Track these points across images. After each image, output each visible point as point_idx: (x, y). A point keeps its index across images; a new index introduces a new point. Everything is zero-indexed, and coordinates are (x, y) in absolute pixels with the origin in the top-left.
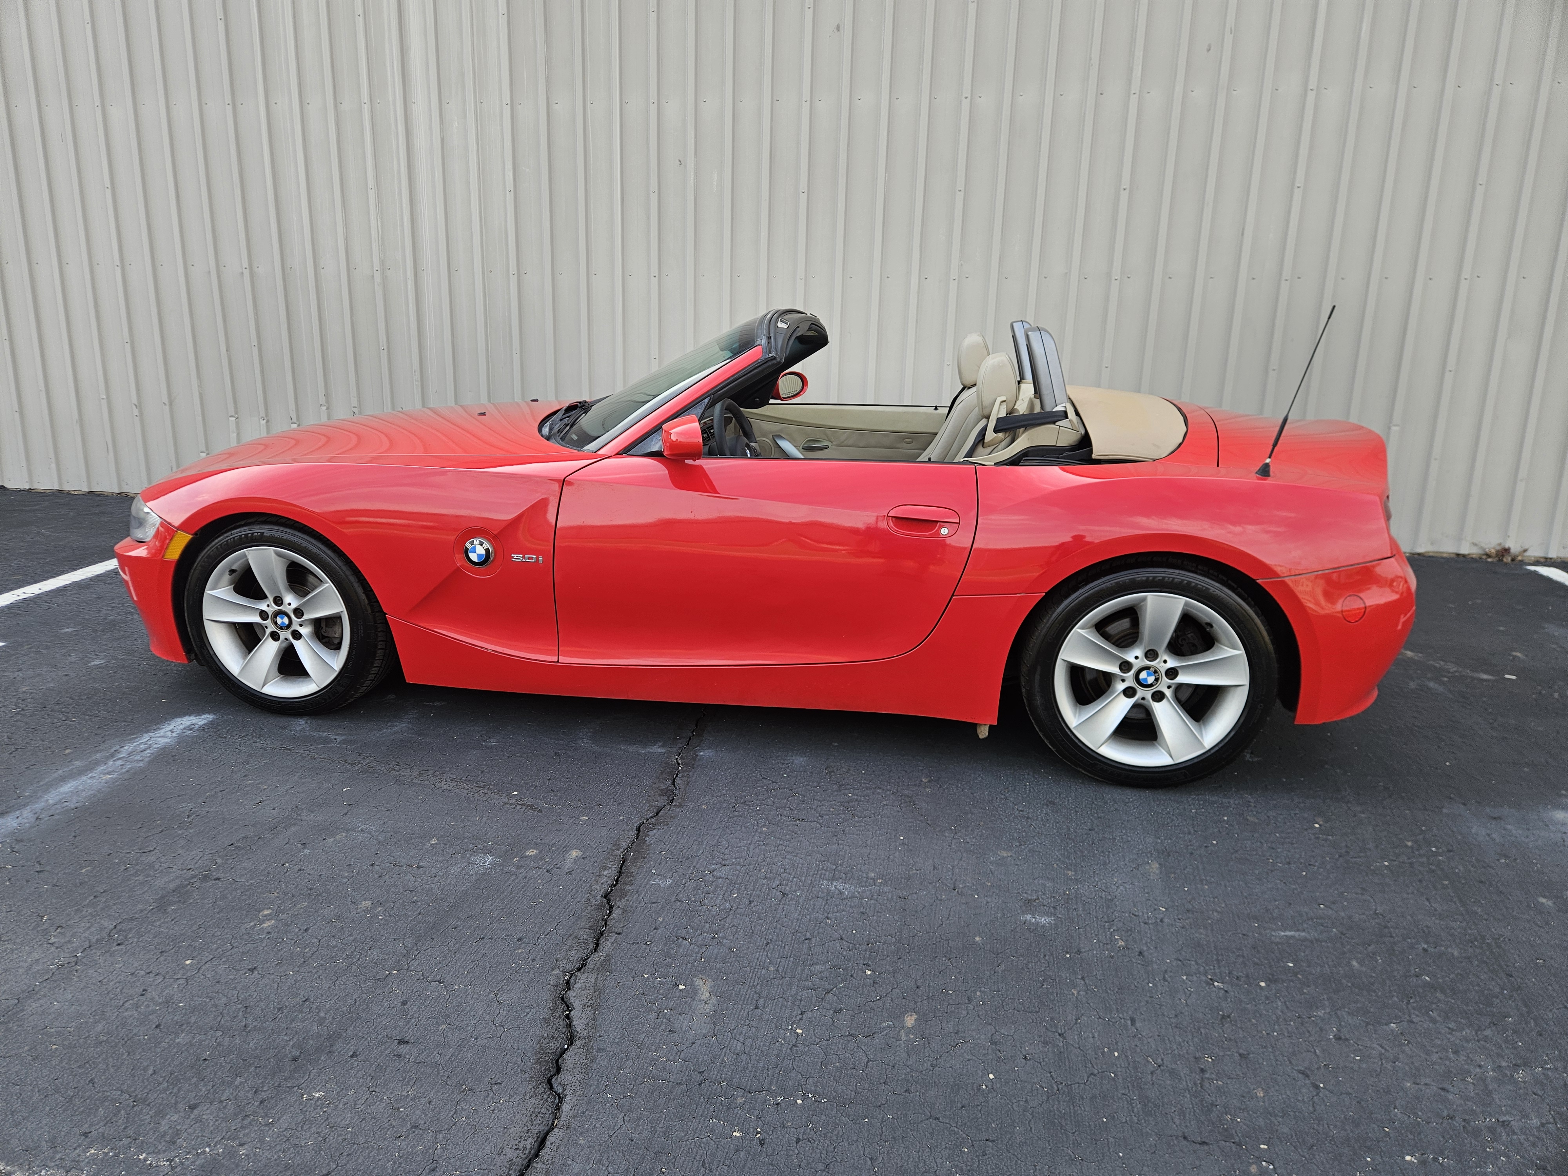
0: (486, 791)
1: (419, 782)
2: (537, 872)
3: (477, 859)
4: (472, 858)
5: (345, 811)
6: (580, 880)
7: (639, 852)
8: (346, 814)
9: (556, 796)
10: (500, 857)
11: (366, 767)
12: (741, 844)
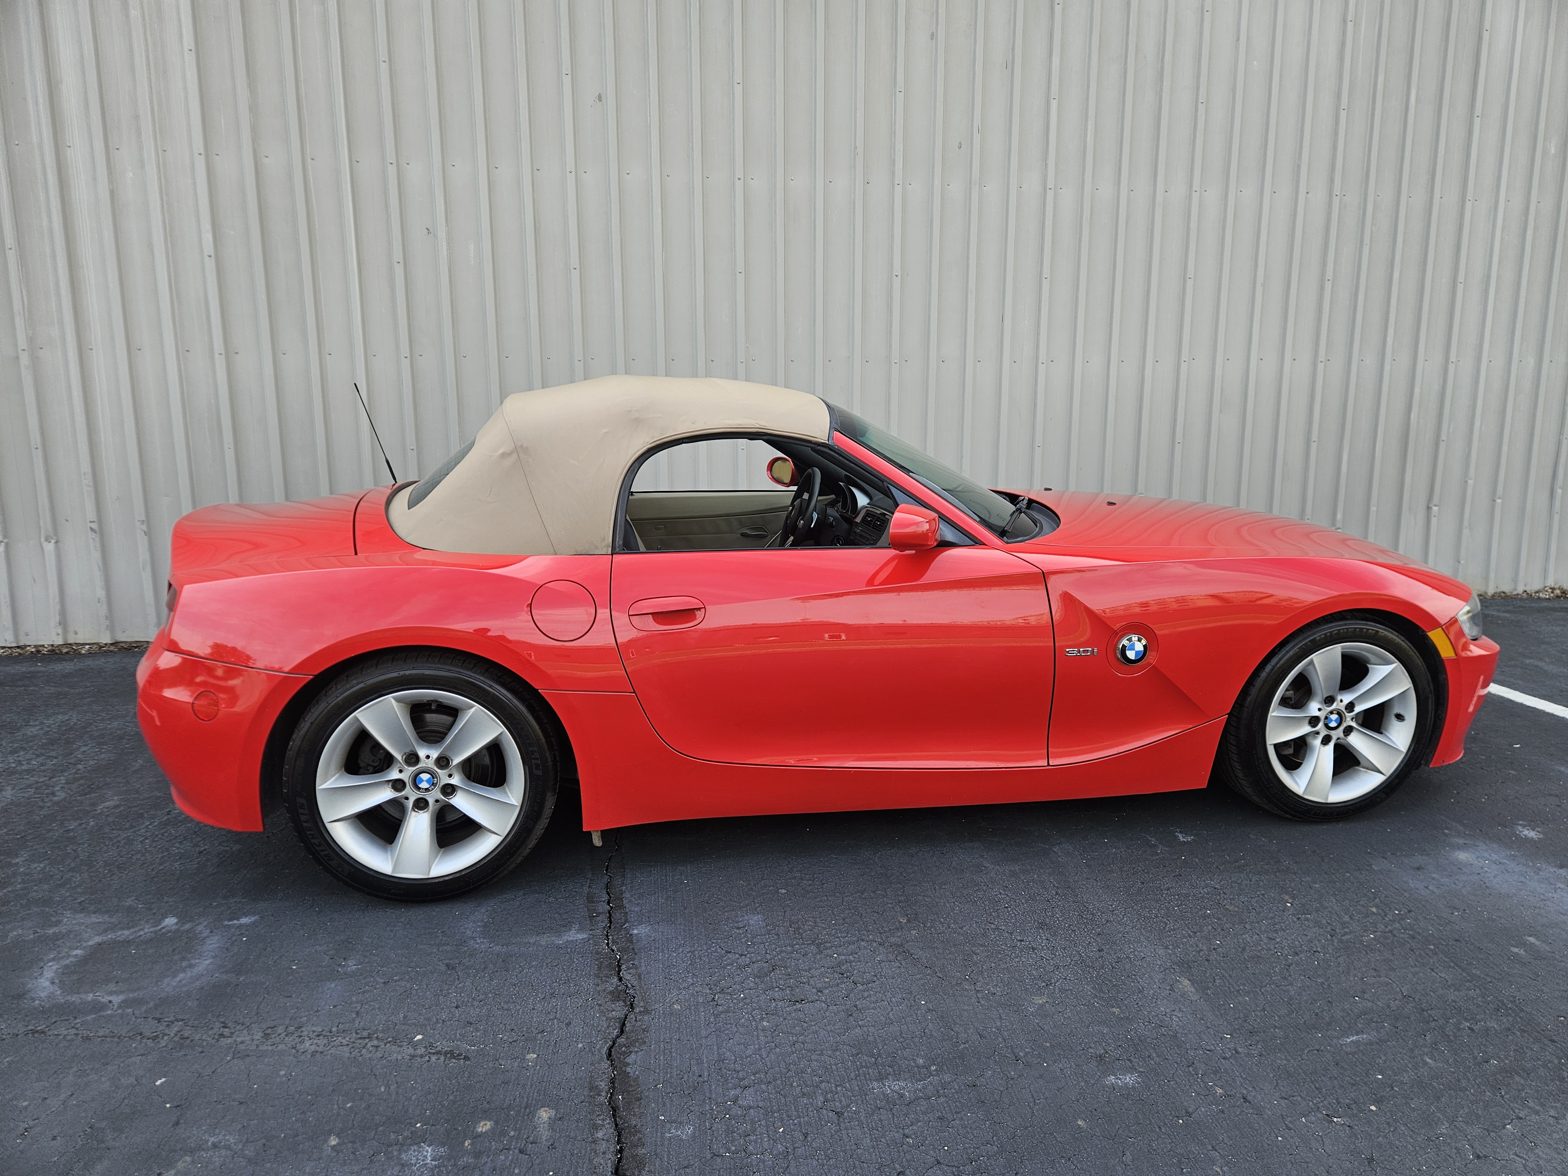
0: (375, 1042)
1: (270, 1048)
2: (507, 1158)
3: (411, 1155)
4: (403, 1156)
5: (174, 1119)
6: (572, 1155)
7: (628, 1092)
8: (177, 1123)
9: (477, 1030)
10: (443, 1145)
11: (176, 1039)
12: (749, 1052)
